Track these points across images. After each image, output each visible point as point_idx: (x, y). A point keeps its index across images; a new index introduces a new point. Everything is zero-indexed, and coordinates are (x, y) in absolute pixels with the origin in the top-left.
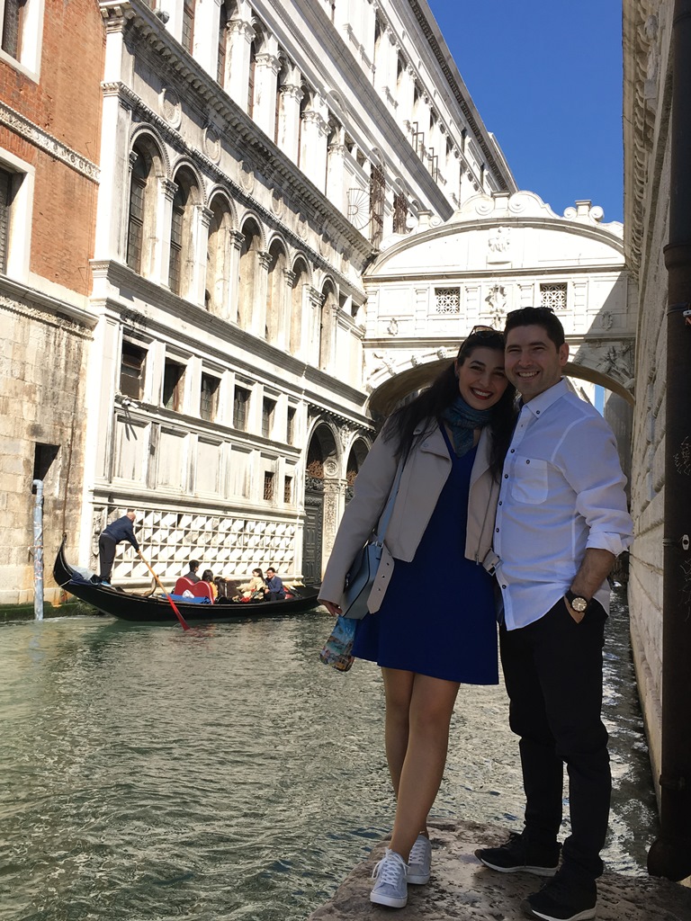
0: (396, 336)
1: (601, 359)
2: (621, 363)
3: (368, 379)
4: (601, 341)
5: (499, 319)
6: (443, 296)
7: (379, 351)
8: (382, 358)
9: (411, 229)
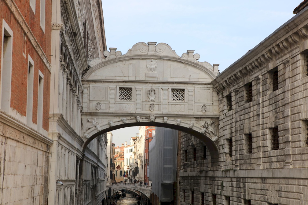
0: (100, 111)
1: (201, 127)
2: (211, 129)
3: (84, 133)
4: (201, 118)
5: (153, 105)
6: (123, 91)
7: (89, 118)
8: (92, 122)
9: (106, 57)
